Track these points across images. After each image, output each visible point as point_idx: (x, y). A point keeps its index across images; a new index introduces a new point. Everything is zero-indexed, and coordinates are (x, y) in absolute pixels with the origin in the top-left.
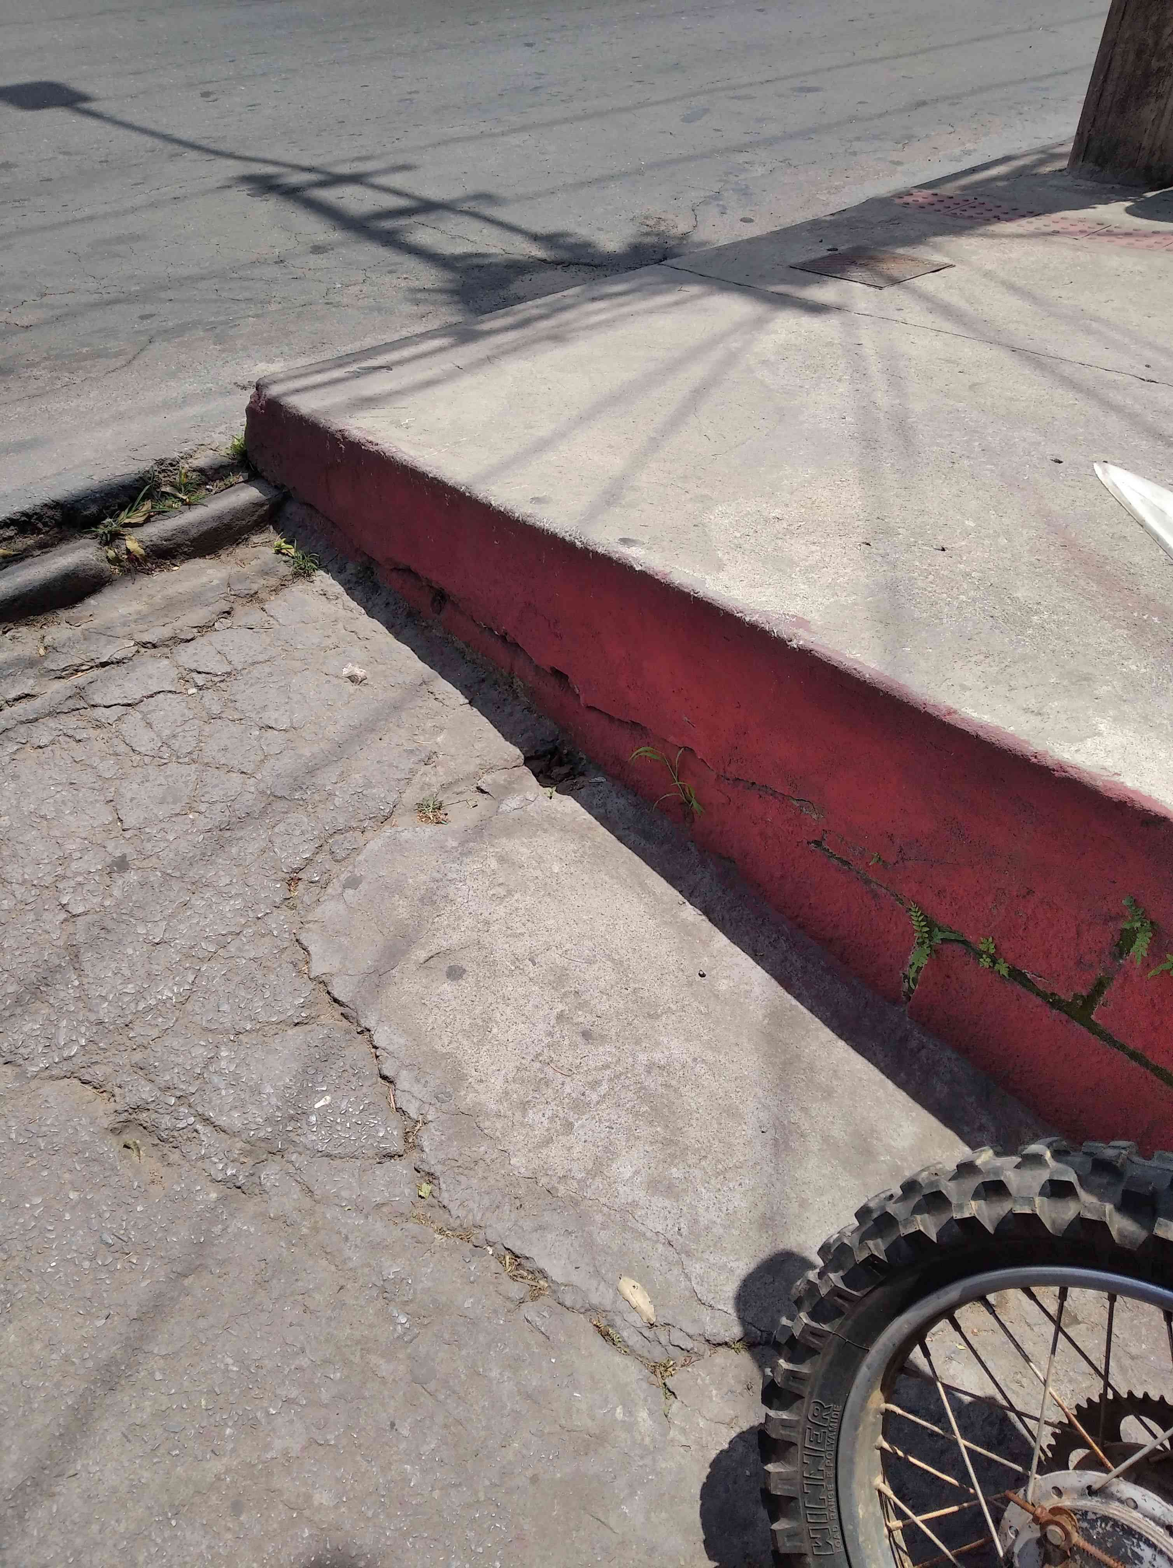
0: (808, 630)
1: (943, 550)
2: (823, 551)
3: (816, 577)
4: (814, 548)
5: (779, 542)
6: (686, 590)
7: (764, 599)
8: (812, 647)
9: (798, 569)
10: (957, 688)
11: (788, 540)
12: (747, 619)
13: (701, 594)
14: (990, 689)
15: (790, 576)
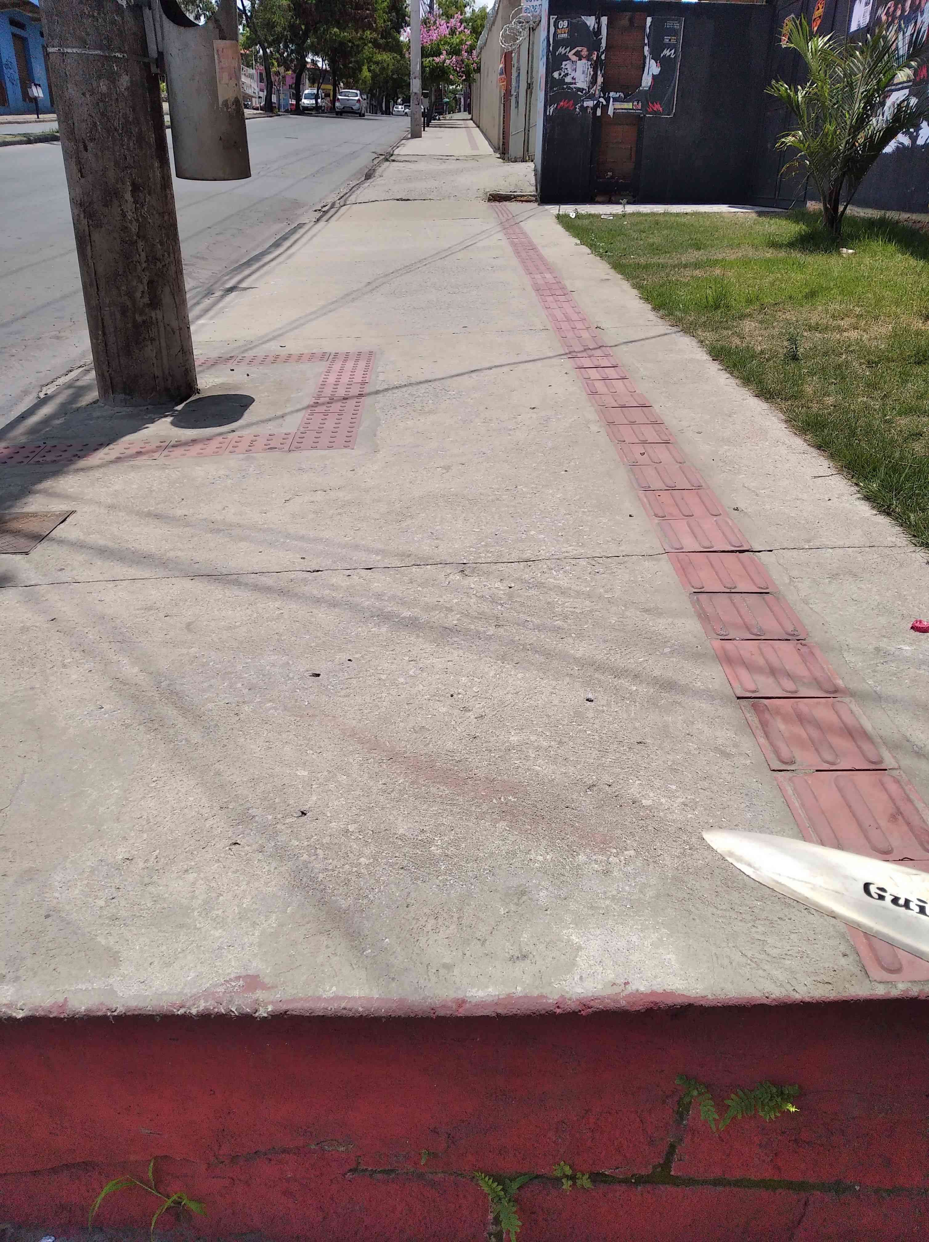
0: (264, 987)
1: (303, 814)
2: (202, 875)
3: (220, 912)
4: (191, 877)
5: (151, 888)
6: (100, 1014)
7: (192, 974)
8: (284, 1007)
9: (196, 913)
10: (442, 971)
11: (160, 882)
12: (194, 1011)
13: (120, 1010)
14: (468, 954)
15: (195, 928)
